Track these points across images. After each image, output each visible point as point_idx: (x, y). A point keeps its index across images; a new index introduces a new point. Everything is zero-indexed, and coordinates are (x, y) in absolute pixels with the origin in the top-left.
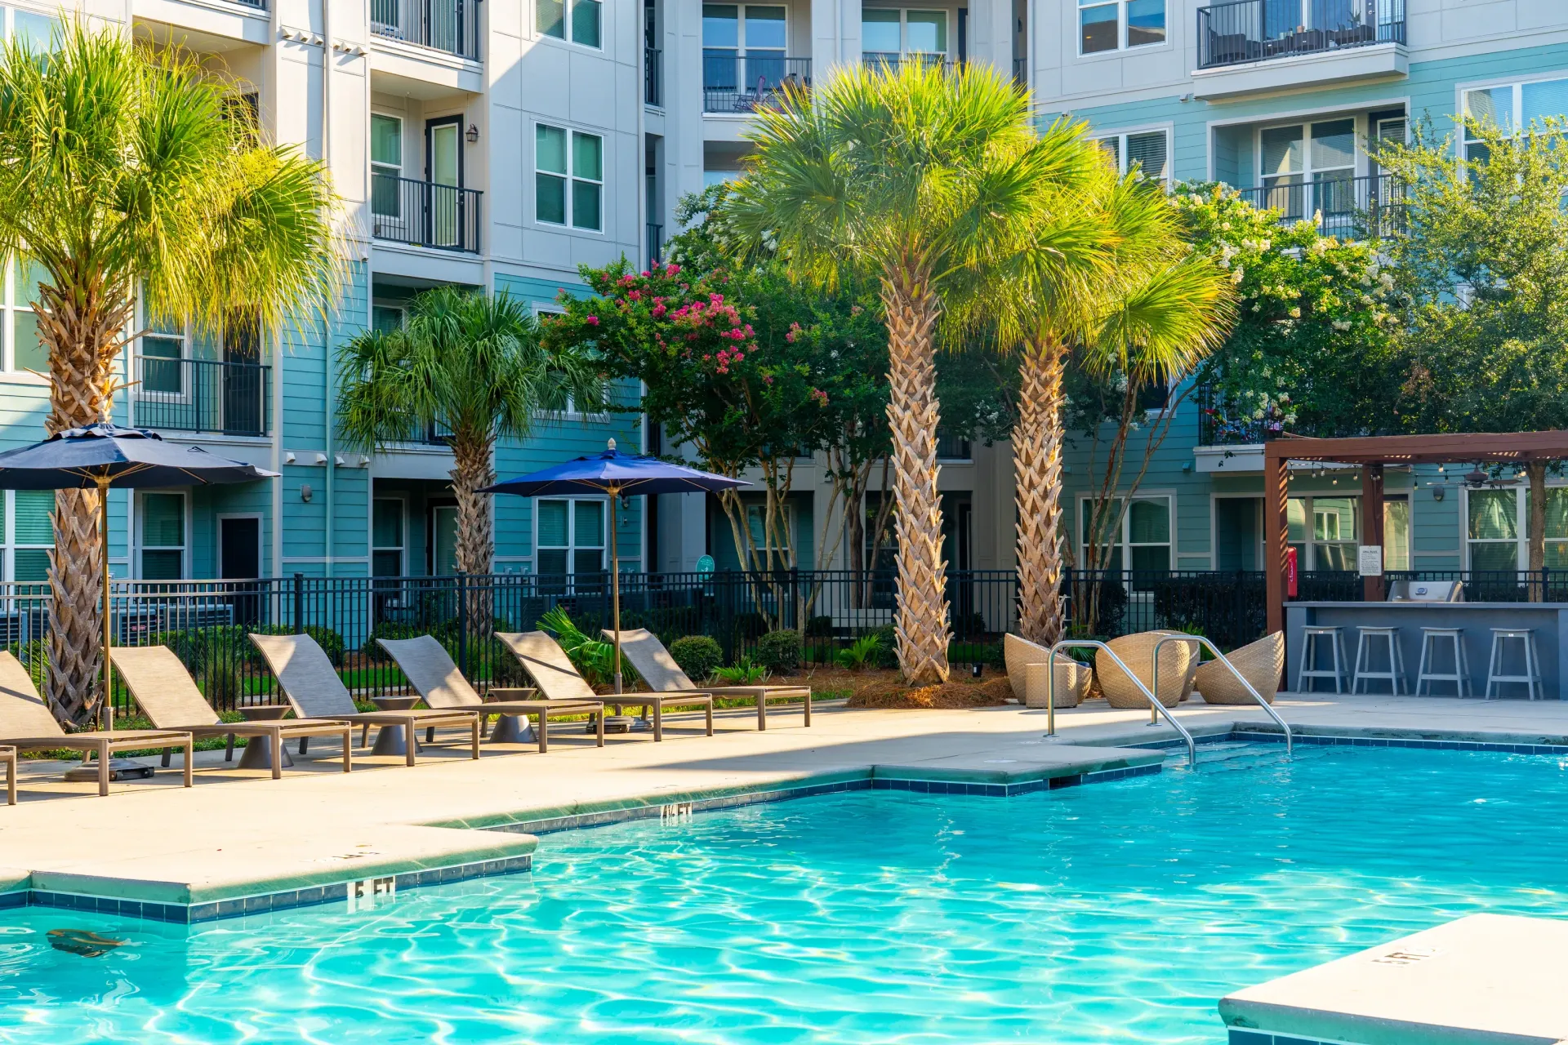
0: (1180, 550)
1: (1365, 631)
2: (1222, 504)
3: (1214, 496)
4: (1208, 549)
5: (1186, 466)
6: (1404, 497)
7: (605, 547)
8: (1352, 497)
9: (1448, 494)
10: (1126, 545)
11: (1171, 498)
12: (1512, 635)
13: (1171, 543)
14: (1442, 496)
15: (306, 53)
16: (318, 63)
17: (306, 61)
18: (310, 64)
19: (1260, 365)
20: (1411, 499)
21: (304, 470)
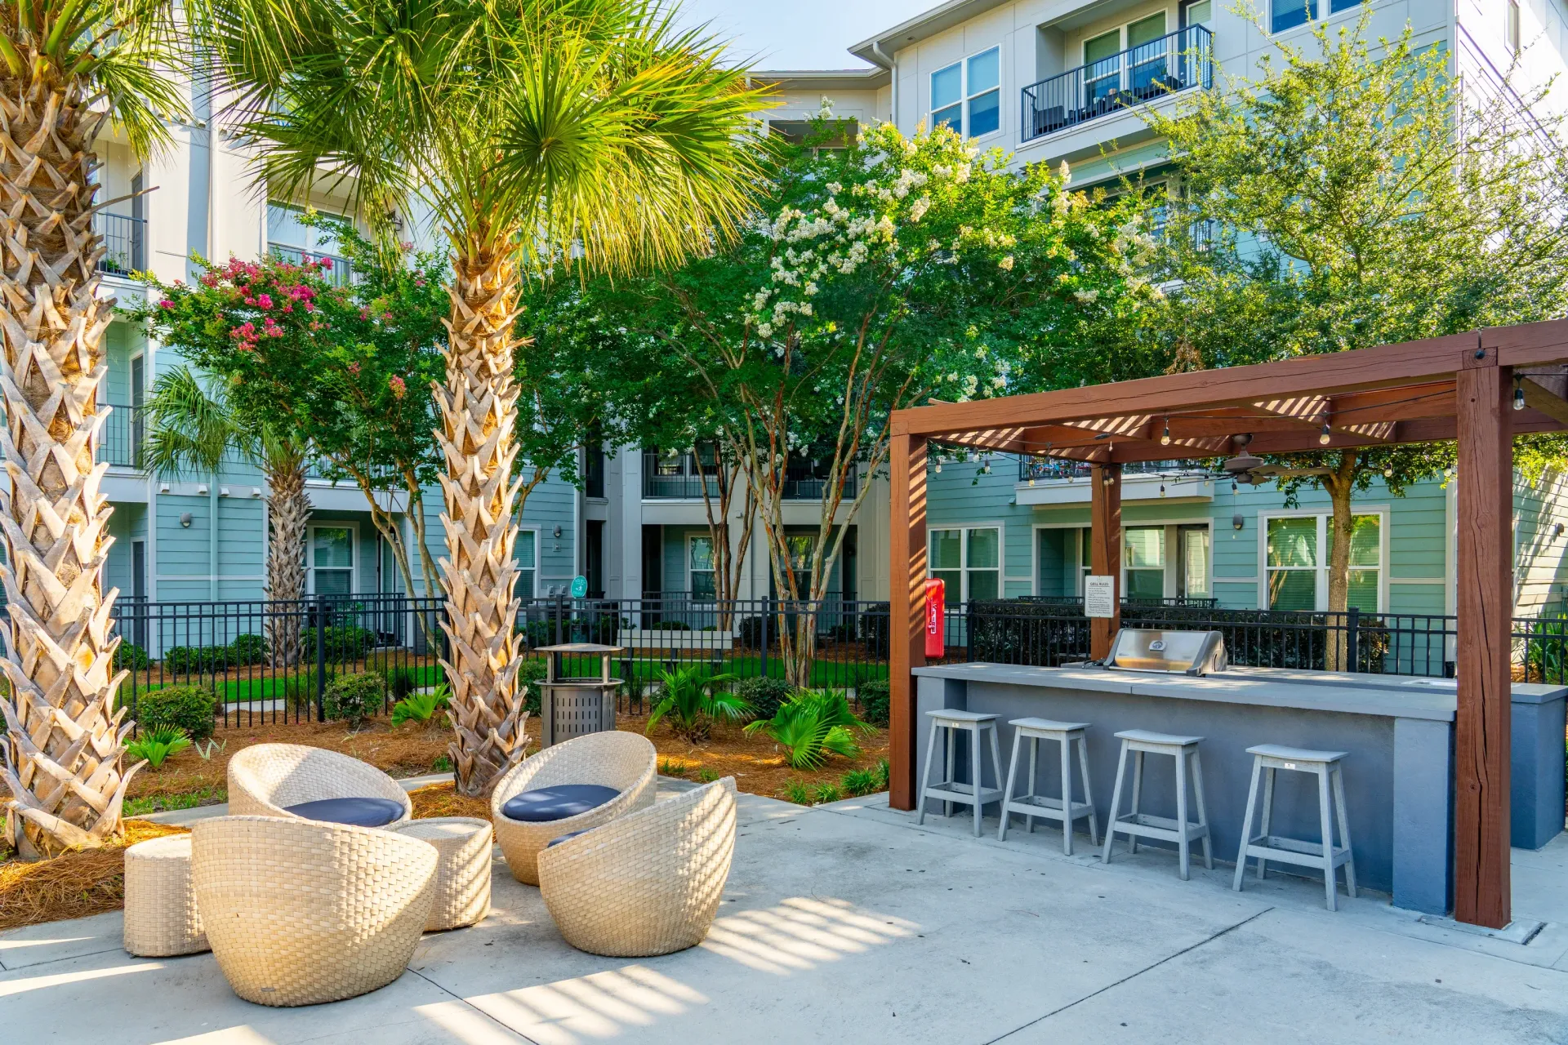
0: (1006, 573)
1: (1029, 726)
2: (1043, 533)
3: (1035, 527)
4: (1029, 574)
5: (1012, 500)
6: (1205, 526)
7: (536, 568)
8: (1160, 527)
9: (1248, 523)
10: (964, 569)
11: (1000, 526)
12: (1292, 767)
13: (1000, 568)
14: (1242, 525)
15: (188, 134)
16: (206, 144)
17: (189, 140)
18: (192, 144)
19: (973, 345)
20: (1211, 527)
21: (189, 500)
